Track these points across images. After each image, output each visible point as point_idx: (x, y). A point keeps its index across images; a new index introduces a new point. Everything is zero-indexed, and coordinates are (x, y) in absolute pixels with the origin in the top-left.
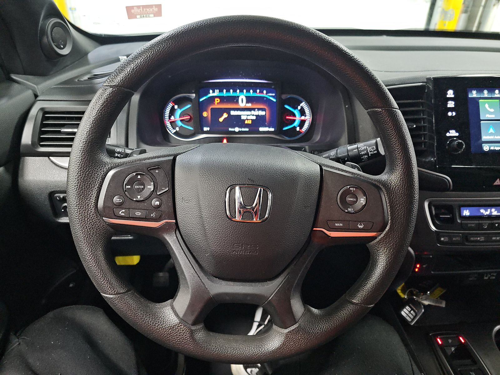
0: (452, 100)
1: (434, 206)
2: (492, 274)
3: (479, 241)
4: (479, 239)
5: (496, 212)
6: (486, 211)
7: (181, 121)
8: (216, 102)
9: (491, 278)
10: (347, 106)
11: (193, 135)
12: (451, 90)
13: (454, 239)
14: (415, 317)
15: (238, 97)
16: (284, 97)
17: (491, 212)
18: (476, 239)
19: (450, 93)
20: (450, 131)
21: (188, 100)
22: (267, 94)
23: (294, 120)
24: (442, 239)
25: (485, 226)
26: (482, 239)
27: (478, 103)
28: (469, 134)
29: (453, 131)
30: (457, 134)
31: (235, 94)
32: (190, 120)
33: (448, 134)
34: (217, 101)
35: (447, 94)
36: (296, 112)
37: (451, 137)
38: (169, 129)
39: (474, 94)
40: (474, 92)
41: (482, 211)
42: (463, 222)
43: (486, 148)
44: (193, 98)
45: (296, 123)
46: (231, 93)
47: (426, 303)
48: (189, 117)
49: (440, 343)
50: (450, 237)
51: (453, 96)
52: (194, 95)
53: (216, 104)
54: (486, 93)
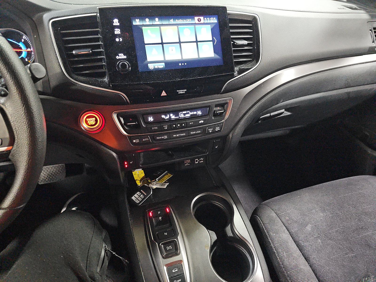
0: (118, 28)
1: (121, 117)
2: (200, 159)
3: (163, 139)
4: (163, 137)
5: (174, 116)
6: (166, 116)
9: (200, 162)
10: (35, 36)
12: (116, 19)
13: (143, 140)
14: (143, 199)
17: (170, 117)
18: (161, 137)
19: (116, 22)
20: (120, 55)
24: (134, 141)
25: (165, 128)
26: (166, 137)
27: (142, 30)
28: (136, 56)
29: (121, 54)
30: (125, 57)
33: (117, 57)
35: (113, 22)
36: (21, 45)
37: (120, 59)
39: (137, 22)
40: (137, 20)
41: (163, 116)
42: (147, 126)
43: (151, 66)
47: (154, 187)
49: (151, 215)
50: (141, 139)
51: (118, 24)
54: (147, 21)
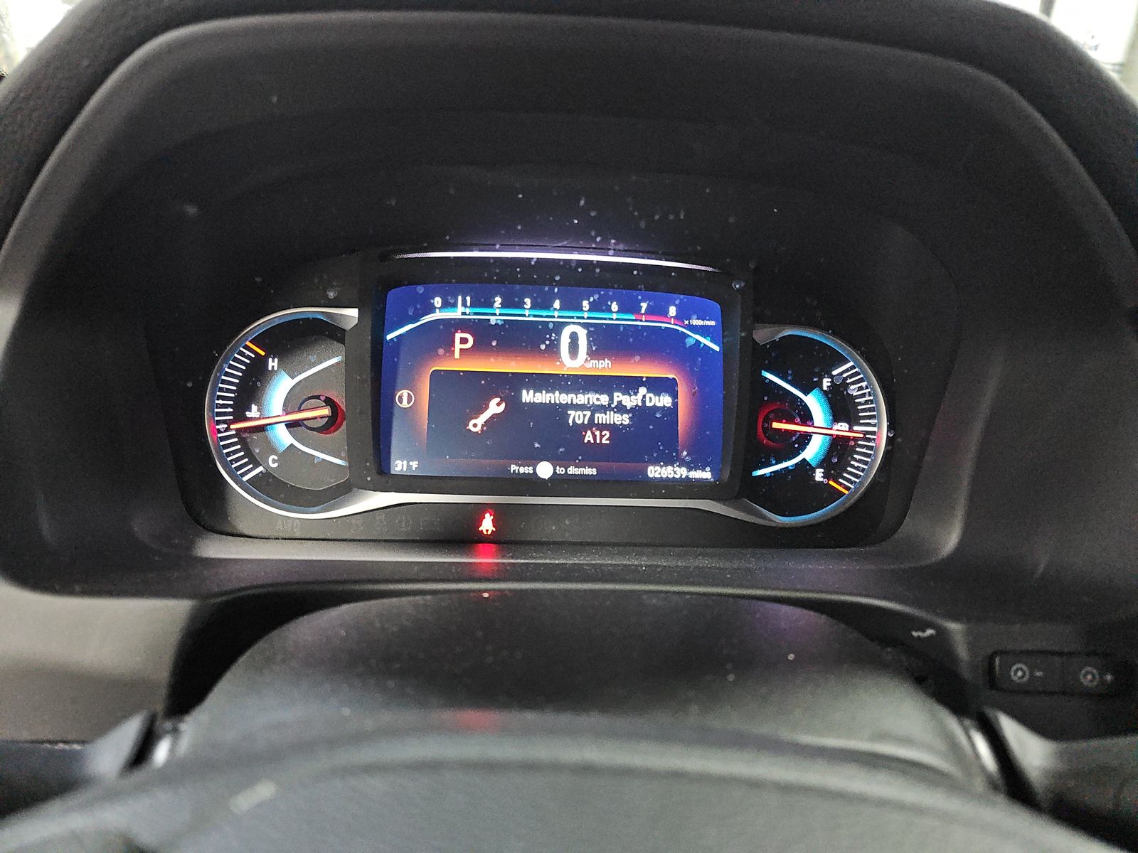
7: (291, 425)
8: (458, 346)
11: (342, 491)
15: (559, 327)
16: (763, 335)
21: (330, 332)
22: (679, 318)
23: (805, 439)
31: (542, 315)
32: (332, 423)
34: (464, 341)
36: (814, 402)
38: (226, 466)
44: (349, 325)
45: (813, 451)
46: (527, 313)
48: (326, 411)
52: (353, 313)
53: (457, 355)
